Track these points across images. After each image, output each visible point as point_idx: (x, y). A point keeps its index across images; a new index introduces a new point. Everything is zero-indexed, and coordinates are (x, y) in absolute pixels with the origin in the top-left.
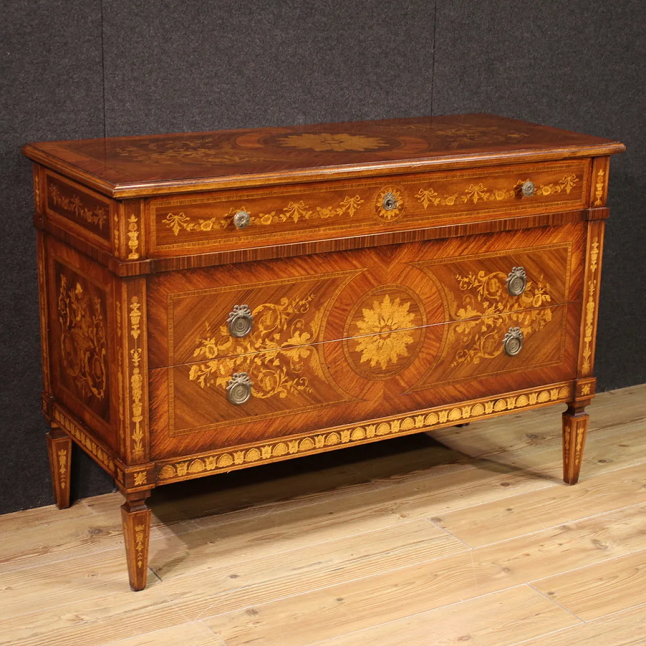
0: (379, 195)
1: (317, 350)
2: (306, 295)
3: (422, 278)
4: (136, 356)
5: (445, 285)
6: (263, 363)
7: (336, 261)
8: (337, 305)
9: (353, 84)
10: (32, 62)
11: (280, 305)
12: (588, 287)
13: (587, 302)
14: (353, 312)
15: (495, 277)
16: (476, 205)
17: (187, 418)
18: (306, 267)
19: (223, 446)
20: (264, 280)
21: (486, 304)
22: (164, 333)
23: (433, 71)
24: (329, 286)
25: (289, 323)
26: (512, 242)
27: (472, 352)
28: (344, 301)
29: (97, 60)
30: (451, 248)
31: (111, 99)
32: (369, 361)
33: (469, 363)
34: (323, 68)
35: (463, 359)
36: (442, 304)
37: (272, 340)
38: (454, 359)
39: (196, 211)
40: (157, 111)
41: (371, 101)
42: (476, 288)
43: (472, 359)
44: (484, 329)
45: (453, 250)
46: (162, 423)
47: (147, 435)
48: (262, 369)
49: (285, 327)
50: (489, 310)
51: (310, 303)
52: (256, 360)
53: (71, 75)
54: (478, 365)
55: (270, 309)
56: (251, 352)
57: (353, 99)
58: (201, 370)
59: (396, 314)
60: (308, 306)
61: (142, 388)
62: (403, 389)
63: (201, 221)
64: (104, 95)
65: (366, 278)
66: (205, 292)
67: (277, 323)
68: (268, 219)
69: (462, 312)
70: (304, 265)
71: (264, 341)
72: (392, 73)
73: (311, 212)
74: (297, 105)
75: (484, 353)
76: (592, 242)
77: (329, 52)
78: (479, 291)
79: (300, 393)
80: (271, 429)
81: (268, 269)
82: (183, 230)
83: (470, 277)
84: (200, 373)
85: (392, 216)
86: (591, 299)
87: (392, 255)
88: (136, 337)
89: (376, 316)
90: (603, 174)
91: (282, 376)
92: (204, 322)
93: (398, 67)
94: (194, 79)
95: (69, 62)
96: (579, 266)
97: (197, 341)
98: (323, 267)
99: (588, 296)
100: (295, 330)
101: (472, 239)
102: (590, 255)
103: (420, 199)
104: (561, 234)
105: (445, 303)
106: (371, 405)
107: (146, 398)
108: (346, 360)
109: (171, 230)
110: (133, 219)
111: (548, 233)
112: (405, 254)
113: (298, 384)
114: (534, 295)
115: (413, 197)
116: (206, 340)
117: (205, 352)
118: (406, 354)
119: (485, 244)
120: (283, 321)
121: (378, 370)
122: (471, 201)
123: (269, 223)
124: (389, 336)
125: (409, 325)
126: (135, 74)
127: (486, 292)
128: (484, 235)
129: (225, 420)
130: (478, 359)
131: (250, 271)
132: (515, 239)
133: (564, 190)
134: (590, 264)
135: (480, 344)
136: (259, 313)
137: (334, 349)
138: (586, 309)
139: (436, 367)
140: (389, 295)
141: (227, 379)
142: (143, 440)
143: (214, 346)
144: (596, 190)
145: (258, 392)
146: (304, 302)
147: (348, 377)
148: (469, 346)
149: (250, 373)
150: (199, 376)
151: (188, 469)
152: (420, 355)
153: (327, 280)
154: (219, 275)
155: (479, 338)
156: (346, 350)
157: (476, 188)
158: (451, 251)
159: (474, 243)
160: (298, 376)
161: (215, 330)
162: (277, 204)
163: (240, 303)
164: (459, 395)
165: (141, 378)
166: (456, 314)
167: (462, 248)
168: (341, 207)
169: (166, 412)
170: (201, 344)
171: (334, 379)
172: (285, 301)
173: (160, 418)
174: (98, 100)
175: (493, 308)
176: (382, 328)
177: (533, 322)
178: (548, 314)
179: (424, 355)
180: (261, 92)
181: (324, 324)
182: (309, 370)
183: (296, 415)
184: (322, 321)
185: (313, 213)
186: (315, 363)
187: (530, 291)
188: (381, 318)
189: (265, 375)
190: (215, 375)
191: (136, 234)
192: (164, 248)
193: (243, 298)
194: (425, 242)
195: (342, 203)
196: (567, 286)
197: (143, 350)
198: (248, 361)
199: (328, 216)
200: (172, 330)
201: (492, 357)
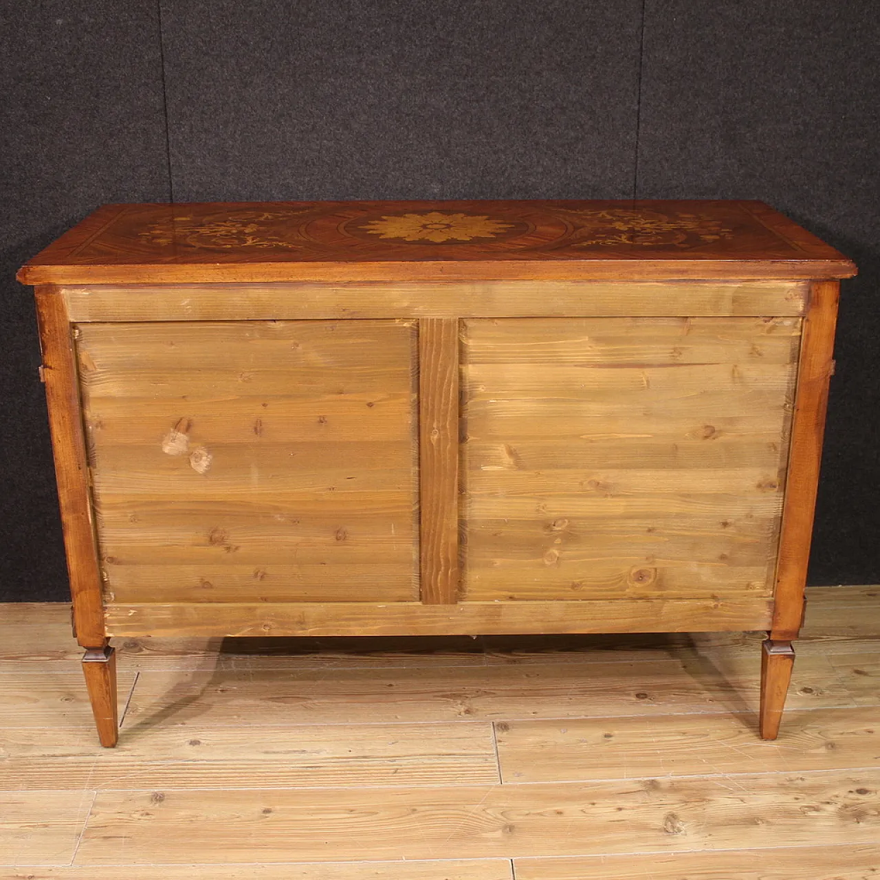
9: (512, 146)
10: (78, 109)
23: (637, 134)
29: (158, 107)
31: (177, 154)
34: (466, 124)
40: (237, 171)
41: (540, 170)
53: (125, 124)
57: (513, 166)
64: (168, 149)
72: (572, 134)
74: (429, 171)
77: (475, 104)
93: (582, 126)
94: (284, 133)
95: (122, 110)
126: (206, 125)
174: (160, 155)
180: (377, 152)
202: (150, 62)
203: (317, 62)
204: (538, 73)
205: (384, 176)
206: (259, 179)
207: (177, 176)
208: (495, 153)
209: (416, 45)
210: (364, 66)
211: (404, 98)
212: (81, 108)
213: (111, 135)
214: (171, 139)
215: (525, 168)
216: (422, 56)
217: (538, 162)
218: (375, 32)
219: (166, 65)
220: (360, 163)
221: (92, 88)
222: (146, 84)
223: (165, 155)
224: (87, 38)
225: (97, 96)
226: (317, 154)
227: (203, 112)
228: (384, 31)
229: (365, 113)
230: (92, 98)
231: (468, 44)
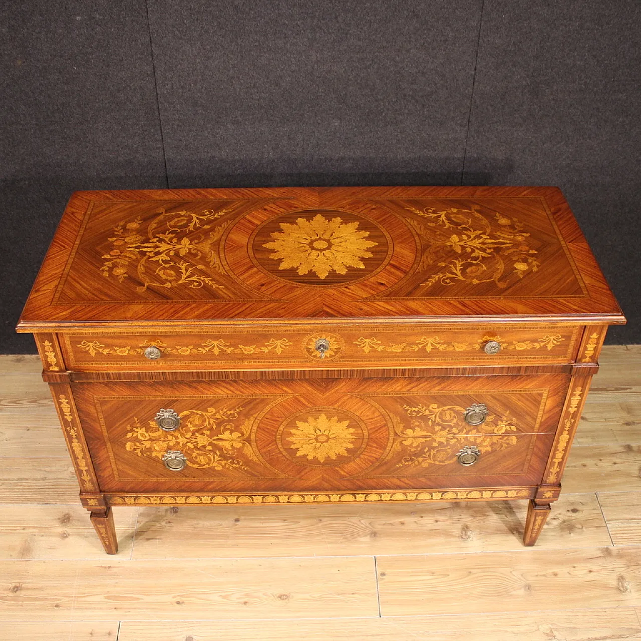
0: (311, 340)
1: (250, 444)
2: (234, 407)
3: (363, 405)
4: (72, 431)
5: (390, 411)
6: (196, 447)
7: (263, 387)
8: (268, 416)
11: (207, 412)
12: (564, 424)
13: (561, 433)
14: (285, 423)
15: (450, 409)
16: (429, 354)
17: (129, 472)
18: (232, 388)
19: (166, 491)
20: (187, 394)
21: (437, 428)
22: (96, 420)
24: (258, 404)
25: (218, 425)
26: (473, 385)
27: (420, 459)
28: (276, 415)
30: (398, 385)
32: (305, 456)
33: (415, 466)
35: (410, 463)
36: (386, 425)
37: (203, 434)
38: (400, 461)
39: (110, 341)
42: (426, 416)
43: (420, 463)
44: (435, 444)
45: (400, 387)
46: (107, 473)
47: (94, 478)
48: (195, 451)
49: (214, 427)
50: (441, 432)
51: (238, 413)
52: (188, 444)
54: (427, 468)
55: (197, 414)
56: (182, 440)
58: (135, 445)
59: (333, 428)
60: (236, 415)
61: (83, 451)
62: (343, 477)
63: (116, 348)
65: (299, 401)
66: (129, 398)
67: (206, 424)
68: (185, 351)
69: (409, 432)
70: (228, 386)
71: (194, 434)
73: (232, 348)
75: (434, 461)
76: (573, 390)
78: (430, 419)
79: (235, 468)
80: (210, 487)
81: (190, 386)
82: (98, 353)
83: (421, 407)
84: (135, 447)
85: (326, 356)
86: (565, 433)
87: (327, 386)
88: (69, 420)
89: (312, 428)
90: (597, 337)
91: (216, 457)
92: (132, 417)
96: (554, 408)
97: (128, 428)
98: (249, 389)
99: (563, 429)
100: (225, 429)
101: (423, 380)
102: (570, 400)
103: (360, 345)
104: (536, 382)
105: (390, 424)
106: (309, 483)
107: (88, 457)
108: (280, 453)
109: (87, 352)
110: (47, 343)
111: (519, 381)
112: (342, 387)
113: (232, 463)
114: (497, 425)
115: (352, 343)
116: (137, 428)
117: (137, 436)
118: (346, 455)
119: (440, 385)
120: (211, 423)
121: (315, 461)
122: (423, 349)
123: (187, 353)
124: (327, 441)
125: (349, 436)
127: (438, 419)
128: (439, 378)
129: (166, 477)
130: (428, 464)
131: (173, 387)
132: (475, 383)
133: (545, 347)
134: (569, 406)
135: (430, 454)
136: (186, 416)
137: (268, 445)
138: (559, 439)
139: (379, 466)
140: (325, 414)
141: (162, 453)
142: (91, 480)
143: (145, 433)
144: (586, 349)
145: (194, 464)
146: (232, 412)
147: (284, 464)
148: (417, 455)
149: (184, 452)
150: (135, 449)
151: (135, 501)
152: (362, 456)
153: (255, 399)
154: (140, 388)
155: (429, 450)
156: (280, 446)
157: (430, 340)
158: (397, 387)
159: (425, 383)
160: (231, 458)
161: (144, 423)
162: (196, 341)
163: (165, 408)
164: (404, 485)
165: (81, 445)
166: (402, 432)
167: (411, 385)
168: (266, 346)
169: (109, 467)
170: (131, 431)
171: (270, 464)
172: (212, 410)
173: (105, 469)
175: (447, 431)
176: (317, 436)
177: (493, 444)
178: (514, 440)
179: (366, 457)
181: (255, 428)
182: (243, 456)
183: (233, 481)
184: (252, 426)
185: (235, 349)
186: (249, 451)
187: (491, 422)
188: (316, 429)
189: (198, 454)
190: (150, 450)
191: (53, 354)
192: (83, 365)
193: (168, 405)
194: (366, 380)
195: (266, 344)
196: (538, 421)
197: (78, 428)
198: (181, 444)
199: (252, 352)
200: (103, 419)
201: (444, 464)
202: (142, 44)
203: (257, 44)
204: (408, 51)
205: (302, 115)
206: (219, 117)
207: (164, 115)
208: (376, 101)
209: (325, 33)
210: (289, 46)
211: (316, 66)
212: (98, 74)
213: (119, 91)
214: (159, 92)
215: (396, 110)
216: (328, 40)
217: (405, 107)
218: (297, 24)
219: (153, 45)
220: (286, 107)
221: (103, 61)
222: (141, 58)
223: (155, 102)
224: (98, 29)
225: (108, 66)
226: (257, 102)
227: (179, 76)
228: (302, 23)
229: (290, 76)
230: (104, 67)
231: (361, 32)
